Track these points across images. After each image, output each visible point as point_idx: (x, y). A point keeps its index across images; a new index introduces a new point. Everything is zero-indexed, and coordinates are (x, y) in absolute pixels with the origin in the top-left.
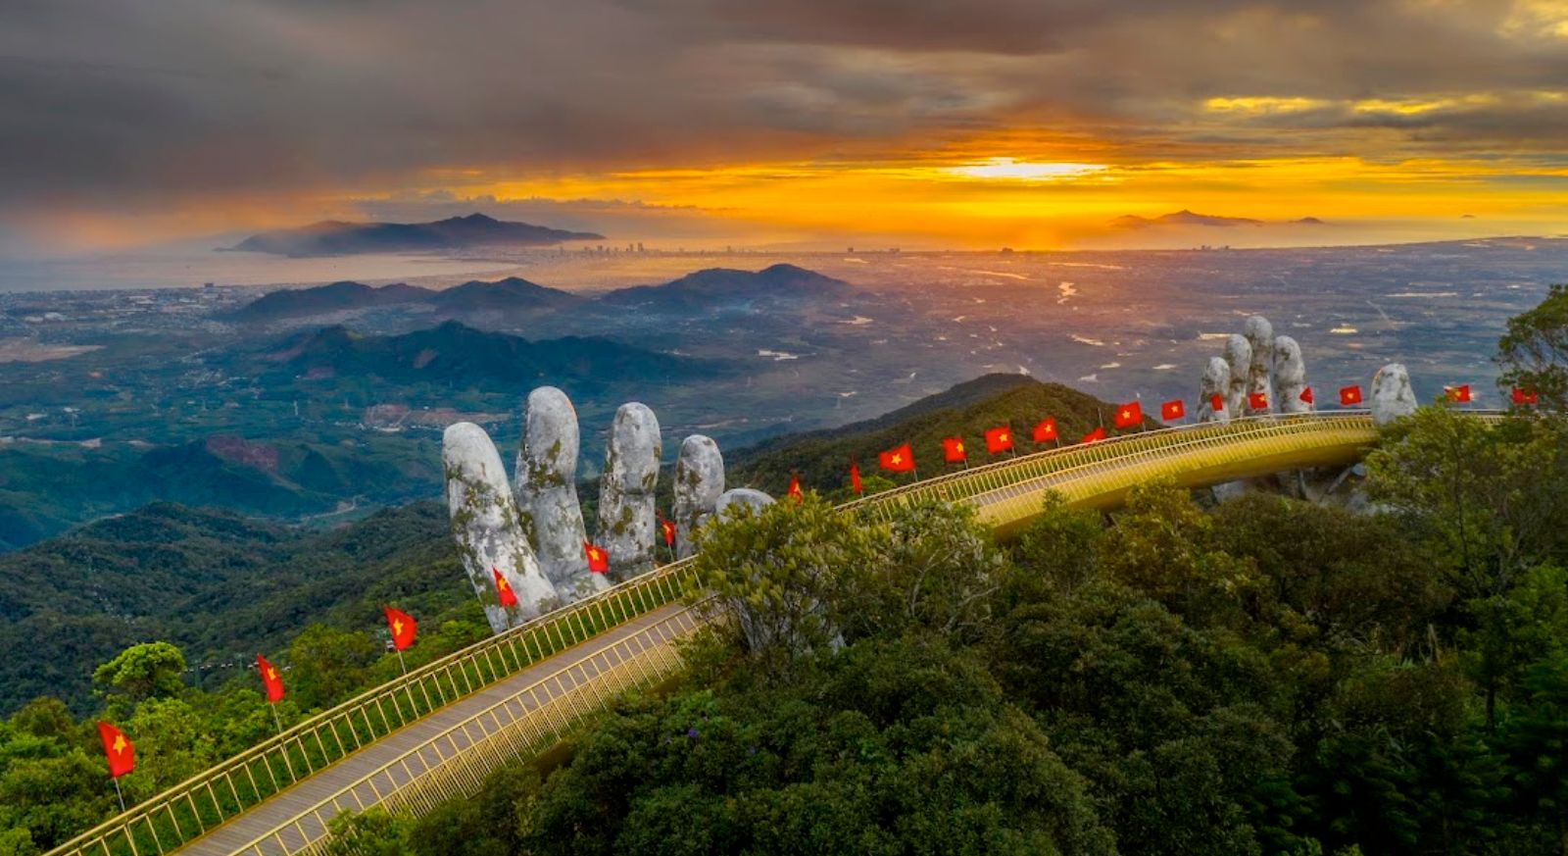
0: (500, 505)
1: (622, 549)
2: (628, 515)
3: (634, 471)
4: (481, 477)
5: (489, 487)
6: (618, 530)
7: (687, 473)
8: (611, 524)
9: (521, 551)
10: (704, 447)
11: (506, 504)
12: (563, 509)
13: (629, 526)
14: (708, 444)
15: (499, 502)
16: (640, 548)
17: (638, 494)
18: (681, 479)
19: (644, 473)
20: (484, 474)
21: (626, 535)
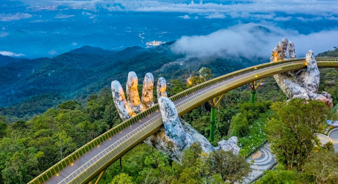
0: (121, 96)
1: (146, 99)
2: (147, 93)
3: (148, 86)
4: (118, 92)
5: (119, 93)
6: (146, 96)
7: (159, 85)
8: (144, 95)
9: (125, 104)
10: (162, 80)
11: (123, 96)
12: (135, 94)
13: (148, 95)
14: (163, 79)
15: (121, 95)
16: (150, 99)
17: (149, 90)
18: (158, 86)
19: (150, 86)
20: (118, 91)
21: (147, 97)
